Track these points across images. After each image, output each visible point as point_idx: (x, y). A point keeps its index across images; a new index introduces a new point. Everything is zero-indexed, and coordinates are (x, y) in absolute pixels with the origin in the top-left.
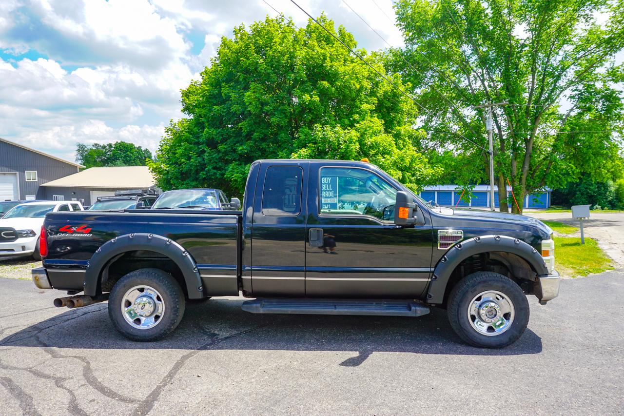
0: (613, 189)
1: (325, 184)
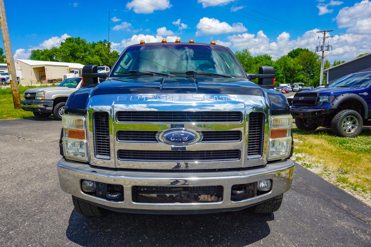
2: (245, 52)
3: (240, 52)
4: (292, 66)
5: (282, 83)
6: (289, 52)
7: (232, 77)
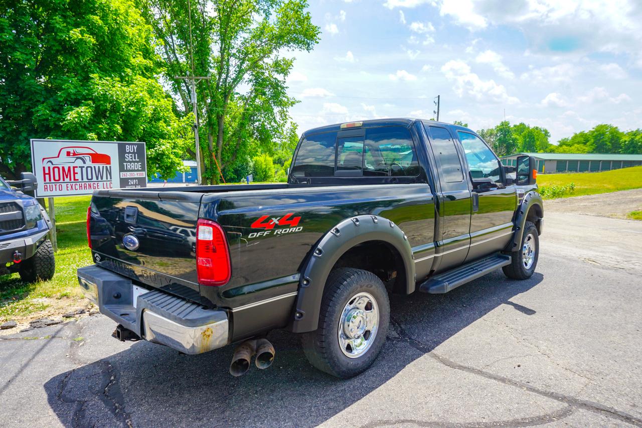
0: (251, 164)
1: (129, 153)
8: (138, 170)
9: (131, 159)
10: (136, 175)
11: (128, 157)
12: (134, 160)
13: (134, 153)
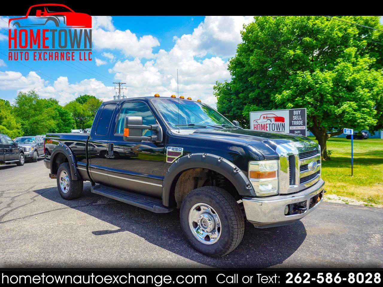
1: (296, 115)
2: (31, 94)
3: (25, 94)
4: (82, 112)
5: (74, 129)
6: (76, 98)
7: (221, 127)
8: (301, 125)
9: (297, 118)
10: (299, 128)
11: (295, 118)
12: (298, 119)
13: (299, 115)
